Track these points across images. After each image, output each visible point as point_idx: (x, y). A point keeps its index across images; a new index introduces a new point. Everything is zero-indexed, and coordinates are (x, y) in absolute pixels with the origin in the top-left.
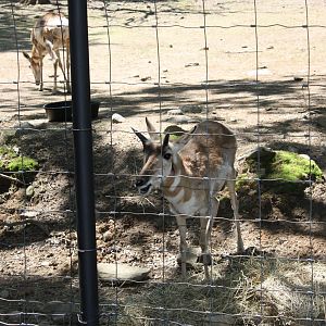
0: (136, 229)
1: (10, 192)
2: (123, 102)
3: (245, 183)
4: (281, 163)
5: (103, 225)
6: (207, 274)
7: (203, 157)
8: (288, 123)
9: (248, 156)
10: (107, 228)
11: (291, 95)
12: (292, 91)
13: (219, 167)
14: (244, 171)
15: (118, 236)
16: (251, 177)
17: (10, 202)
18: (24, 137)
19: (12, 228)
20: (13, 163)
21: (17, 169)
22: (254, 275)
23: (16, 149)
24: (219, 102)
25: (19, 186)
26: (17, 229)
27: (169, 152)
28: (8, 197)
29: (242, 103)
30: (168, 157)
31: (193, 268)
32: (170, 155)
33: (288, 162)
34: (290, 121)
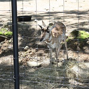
0: (39, 52)
1: (5, 41)
2: (39, 16)
3: (70, 40)
4: (80, 34)
5: (30, 51)
6: (57, 65)
7: (58, 32)
8: (84, 23)
9: (71, 32)
10: (31, 52)
11: (86, 15)
12: (87, 14)
13: (62, 34)
14: (70, 36)
15: (34, 54)
16: (72, 38)
17: (5, 44)
18: (9, 26)
19: (5, 51)
20: (6, 33)
21: (7, 35)
22: (70, 66)
23: (7, 29)
24: (66, 16)
25: (7, 39)
26: (6, 51)
27: (49, 31)
28: (4, 42)
29: (72, 17)
30: (48, 32)
31: (54, 63)
32: (49, 32)
33: (82, 34)
34: (85, 22)
